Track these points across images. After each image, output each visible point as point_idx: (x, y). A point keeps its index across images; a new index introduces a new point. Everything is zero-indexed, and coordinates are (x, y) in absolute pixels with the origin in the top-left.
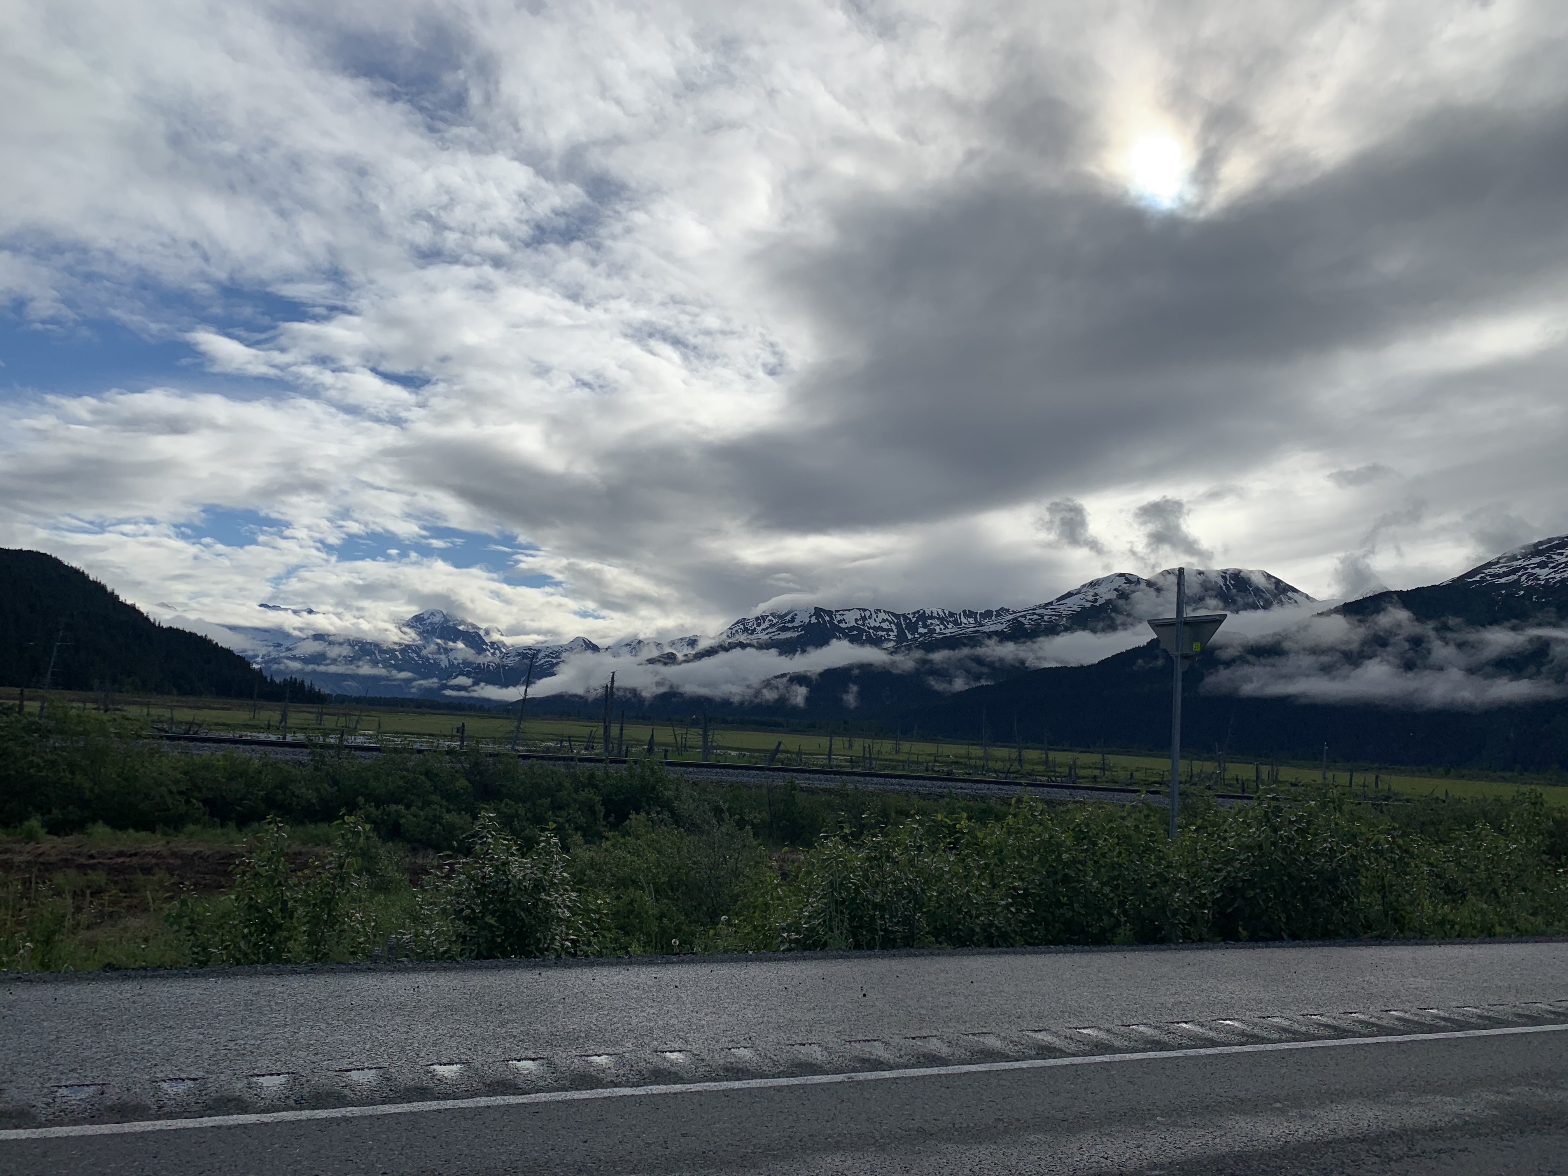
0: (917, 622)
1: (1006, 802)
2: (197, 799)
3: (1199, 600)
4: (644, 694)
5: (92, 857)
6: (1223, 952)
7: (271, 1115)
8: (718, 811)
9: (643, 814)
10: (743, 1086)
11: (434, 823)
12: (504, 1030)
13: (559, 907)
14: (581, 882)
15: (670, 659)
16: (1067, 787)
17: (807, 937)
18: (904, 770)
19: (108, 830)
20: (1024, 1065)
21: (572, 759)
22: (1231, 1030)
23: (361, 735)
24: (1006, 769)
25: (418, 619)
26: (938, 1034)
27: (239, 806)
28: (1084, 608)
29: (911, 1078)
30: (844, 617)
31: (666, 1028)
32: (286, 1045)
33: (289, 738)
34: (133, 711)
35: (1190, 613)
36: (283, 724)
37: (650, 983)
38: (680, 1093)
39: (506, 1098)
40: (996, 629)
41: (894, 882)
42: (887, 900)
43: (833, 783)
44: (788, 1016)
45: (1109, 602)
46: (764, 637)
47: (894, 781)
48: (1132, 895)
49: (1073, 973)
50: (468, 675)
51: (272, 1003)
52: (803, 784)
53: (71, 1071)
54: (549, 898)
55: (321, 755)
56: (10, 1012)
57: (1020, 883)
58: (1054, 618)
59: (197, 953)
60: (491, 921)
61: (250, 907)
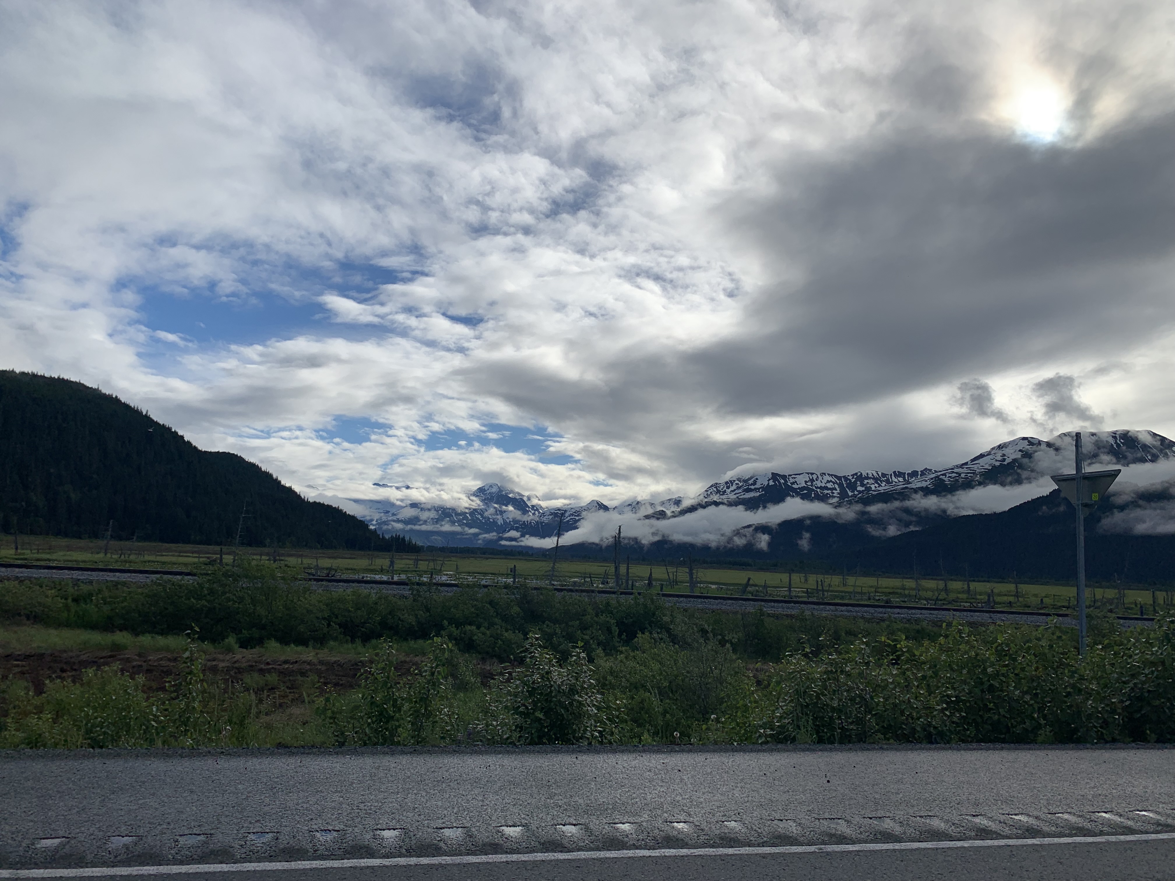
0: (855, 482)
1: (937, 624)
2: (334, 622)
3: (1094, 456)
4: (643, 542)
5: (268, 664)
6: (1134, 751)
7: (390, 860)
8: (704, 632)
9: (647, 634)
10: (736, 852)
11: (497, 639)
12: (552, 801)
13: (589, 706)
14: (604, 685)
15: (661, 515)
16: (987, 612)
17: (779, 733)
18: (850, 599)
19: (278, 645)
20: (966, 844)
21: (593, 591)
22: (1147, 821)
23: (444, 575)
24: (935, 598)
25: (481, 490)
26: (891, 815)
27: (362, 627)
28: (994, 467)
29: (870, 851)
30: (796, 480)
31: (674, 803)
32: (399, 807)
33: (396, 578)
34: (292, 561)
35: (1089, 469)
36: (391, 568)
37: (659, 767)
38: (687, 856)
39: (556, 854)
40: (922, 485)
41: (848, 691)
42: (843, 705)
43: (794, 610)
44: (768, 797)
45: (1015, 460)
46: (733, 497)
47: (844, 608)
48: (1050, 702)
49: (1003, 767)
50: (517, 529)
51: (388, 775)
52: (770, 611)
53: (256, 821)
54: (581, 699)
55: (418, 591)
56: (217, 777)
57: (953, 692)
58: (969, 475)
59: (337, 736)
60: (539, 716)
61: (372, 703)
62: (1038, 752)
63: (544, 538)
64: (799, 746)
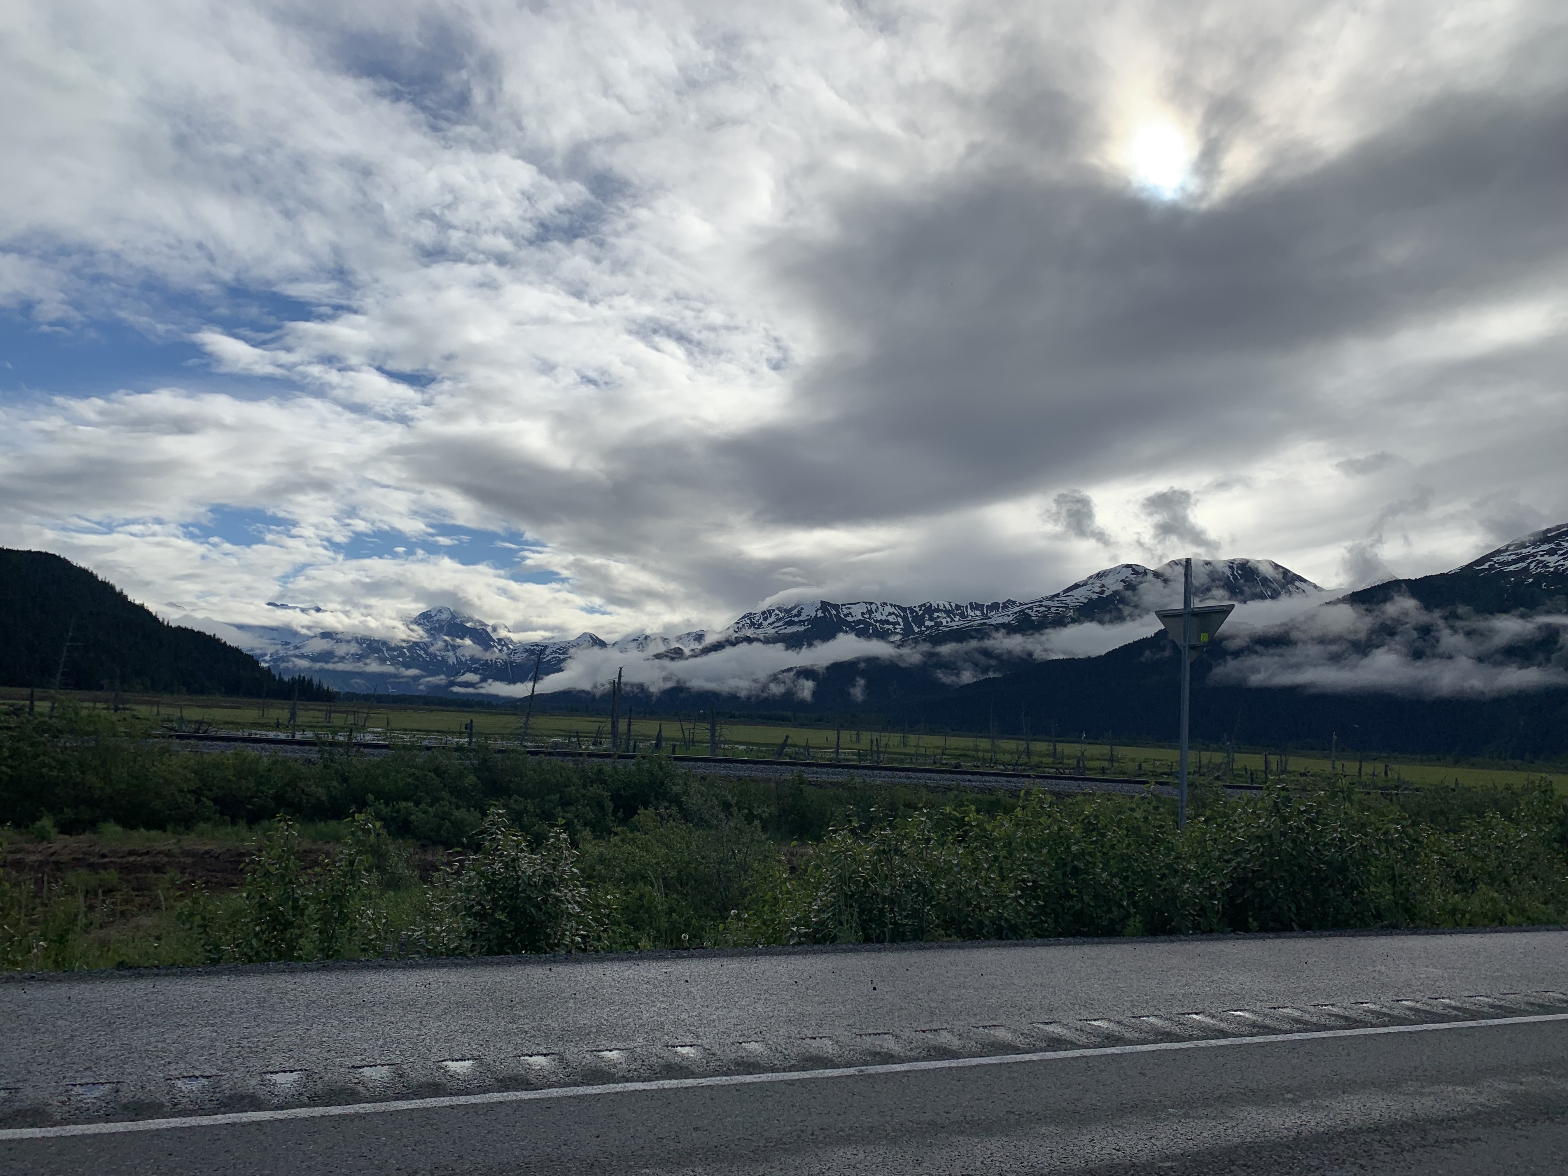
0: (923, 615)
1: (1014, 794)
2: (207, 797)
3: (1206, 590)
4: (652, 689)
5: (104, 856)
6: (1233, 942)
7: (285, 1111)
8: (726, 806)
9: (652, 809)
10: (755, 1080)
11: (444, 819)
12: (515, 1026)
13: (570, 903)
14: (590, 877)
15: (677, 654)
16: (1076, 779)
17: (816, 931)
18: (912, 763)
19: (119, 829)
20: (1035, 1057)
21: (580, 754)
22: (1242, 1022)
23: (369, 732)
24: (1014, 761)
25: (425, 616)
26: (949, 1027)
27: (248, 804)
28: (1091, 600)
29: (922, 1070)
30: (851, 610)
31: (678, 1023)
32: (299, 1042)
33: (298, 736)
34: (143, 710)
35: (1197, 603)
36: (292, 722)
37: (660, 977)
38: (691, 1088)
39: (518, 1093)
40: (1004, 621)
41: (902, 876)
42: (896, 894)
43: (842, 777)
44: (799, 1010)
45: (1116, 593)
46: (771, 631)
47: (903, 774)
48: (1142, 886)
49: (1083, 965)
50: (475, 671)
51: (285, 1000)
52: (811, 778)
53: (86, 1069)
54: (558, 894)
55: (330, 753)
56: (24, 1011)
57: (1029, 876)
58: (1060, 609)
59: (209, 951)
60: (501, 917)
61: (261, 905)
62: (1125, 946)
63: (515, 683)
64: (840, 947)
